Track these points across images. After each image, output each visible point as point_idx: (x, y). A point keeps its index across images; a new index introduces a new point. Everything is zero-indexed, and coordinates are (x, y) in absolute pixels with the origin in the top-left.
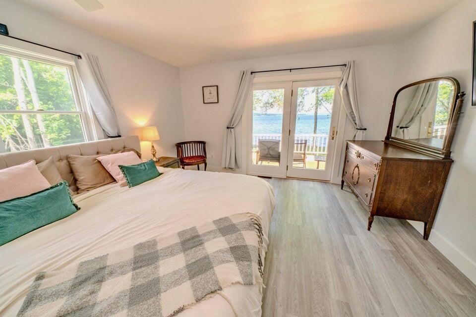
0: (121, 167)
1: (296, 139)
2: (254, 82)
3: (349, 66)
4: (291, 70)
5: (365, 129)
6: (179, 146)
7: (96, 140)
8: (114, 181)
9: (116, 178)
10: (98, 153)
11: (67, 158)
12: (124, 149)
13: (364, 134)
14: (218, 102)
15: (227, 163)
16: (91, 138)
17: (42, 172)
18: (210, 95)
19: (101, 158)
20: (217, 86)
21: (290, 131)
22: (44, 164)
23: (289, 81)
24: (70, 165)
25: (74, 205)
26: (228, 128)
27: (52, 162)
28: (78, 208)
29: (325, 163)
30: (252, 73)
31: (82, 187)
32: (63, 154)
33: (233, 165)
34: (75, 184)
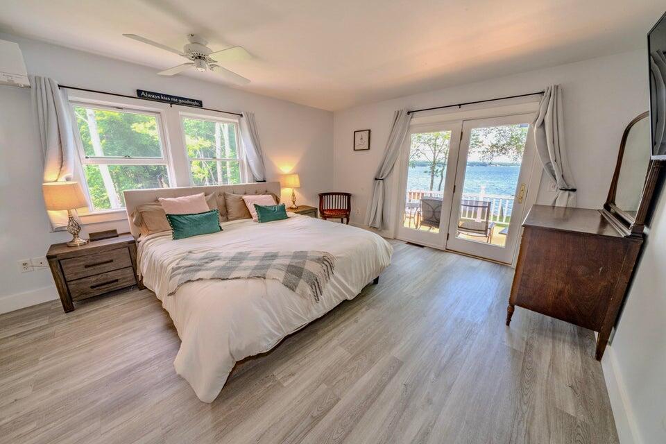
0: (256, 206)
1: (463, 198)
2: (411, 124)
3: (548, 94)
4: (460, 105)
5: (574, 190)
6: (322, 196)
7: (247, 183)
8: (251, 217)
9: (252, 214)
10: (245, 194)
11: (224, 194)
12: (266, 192)
13: (572, 197)
14: (369, 148)
15: (371, 220)
16: (244, 181)
17: (207, 202)
18: (362, 142)
19: (245, 197)
20: (369, 131)
21: (455, 186)
22: (209, 196)
23: (460, 120)
24: (225, 200)
25: (220, 227)
26: (376, 179)
27: (214, 196)
28: (221, 230)
29: (505, 236)
30: (409, 113)
31: (230, 218)
32: (222, 191)
33: (378, 224)
34: (226, 215)
